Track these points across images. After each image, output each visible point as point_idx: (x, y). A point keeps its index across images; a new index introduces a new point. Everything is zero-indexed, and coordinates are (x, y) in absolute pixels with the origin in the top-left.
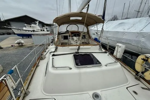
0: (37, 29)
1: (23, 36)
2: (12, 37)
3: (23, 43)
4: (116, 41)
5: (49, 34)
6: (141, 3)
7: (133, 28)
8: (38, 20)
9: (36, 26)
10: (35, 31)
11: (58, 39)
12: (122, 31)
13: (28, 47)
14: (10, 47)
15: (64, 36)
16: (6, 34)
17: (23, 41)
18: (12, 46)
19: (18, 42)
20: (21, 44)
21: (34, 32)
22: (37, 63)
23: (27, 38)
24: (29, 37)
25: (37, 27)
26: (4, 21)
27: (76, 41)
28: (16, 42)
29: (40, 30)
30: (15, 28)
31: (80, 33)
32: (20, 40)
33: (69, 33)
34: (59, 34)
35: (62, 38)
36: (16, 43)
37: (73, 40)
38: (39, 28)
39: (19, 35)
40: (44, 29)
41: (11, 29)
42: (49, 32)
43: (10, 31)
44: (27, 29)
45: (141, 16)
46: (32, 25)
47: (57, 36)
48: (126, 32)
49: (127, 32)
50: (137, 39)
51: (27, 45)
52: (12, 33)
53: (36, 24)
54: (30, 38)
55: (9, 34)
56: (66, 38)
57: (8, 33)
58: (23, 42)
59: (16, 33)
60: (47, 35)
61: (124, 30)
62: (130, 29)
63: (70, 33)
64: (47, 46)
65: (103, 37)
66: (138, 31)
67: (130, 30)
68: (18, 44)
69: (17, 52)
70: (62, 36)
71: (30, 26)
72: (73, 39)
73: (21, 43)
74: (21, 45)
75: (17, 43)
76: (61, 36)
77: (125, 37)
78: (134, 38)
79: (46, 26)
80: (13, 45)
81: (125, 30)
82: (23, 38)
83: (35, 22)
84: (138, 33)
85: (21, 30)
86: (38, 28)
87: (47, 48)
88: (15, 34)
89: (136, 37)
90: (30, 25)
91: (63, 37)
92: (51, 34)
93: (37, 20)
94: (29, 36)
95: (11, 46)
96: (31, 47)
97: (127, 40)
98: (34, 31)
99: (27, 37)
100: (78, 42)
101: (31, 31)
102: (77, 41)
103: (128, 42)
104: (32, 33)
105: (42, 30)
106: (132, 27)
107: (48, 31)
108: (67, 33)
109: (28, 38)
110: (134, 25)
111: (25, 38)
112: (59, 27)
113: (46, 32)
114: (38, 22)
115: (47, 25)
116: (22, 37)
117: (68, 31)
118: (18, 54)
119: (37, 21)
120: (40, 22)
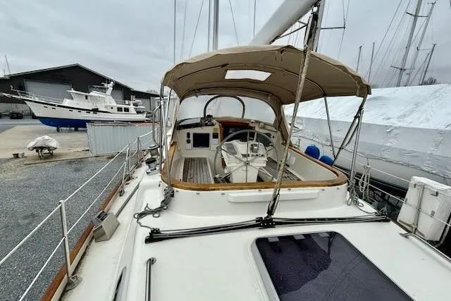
0: (106, 107)
1: (59, 124)
2: (22, 127)
3: (56, 148)
4: (362, 154)
5: (143, 122)
6: (408, 48)
7: (415, 115)
8: (111, 80)
9: (104, 96)
10: (100, 110)
11: (173, 148)
12: (382, 124)
13: (70, 162)
14: (9, 160)
15: (195, 135)
16: (6, 115)
17: (57, 140)
18: (16, 156)
19: (38, 145)
20: (46, 151)
21: (95, 115)
22: (71, 269)
23: (71, 131)
24: (80, 129)
25: (105, 100)
26: (7, 78)
27: (245, 159)
28: (32, 144)
29: (115, 110)
30: (37, 100)
31: (251, 125)
32: (46, 137)
33: (213, 125)
34: (179, 126)
35: (188, 142)
36: (29, 149)
37: (234, 153)
38: (114, 104)
39: (46, 121)
40: (127, 106)
41: (23, 102)
42: (142, 117)
43: (20, 108)
44: (74, 103)
45: (408, 81)
46: (94, 93)
47: (170, 132)
48: (395, 125)
49: (400, 127)
50: (438, 152)
51: (66, 154)
52: (28, 115)
53: (104, 90)
54: (82, 131)
55: (16, 116)
56: (201, 141)
57: (12, 114)
58: (53, 144)
59: (37, 115)
60: (137, 125)
61: (388, 121)
62: (409, 119)
63: (217, 126)
64: (131, 169)
65: (317, 140)
66: (442, 127)
67: (411, 123)
68: (37, 151)
69: (29, 179)
70: (188, 135)
71: (86, 97)
72: (232, 151)
73: (49, 148)
74: (45, 154)
75: (35, 148)
76: (186, 136)
77: (392, 143)
78: (430, 149)
79: (134, 96)
80: (20, 152)
81: (389, 119)
82: (58, 130)
83: (103, 85)
84: (440, 132)
85: (55, 105)
86: (110, 103)
87: (129, 178)
88: (34, 117)
89: (437, 146)
90: (87, 94)
91: (191, 138)
92: (148, 121)
93: (108, 80)
94: (78, 125)
95: (13, 156)
96: (80, 161)
97: (402, 152)
98: (96, 111)
99: (73, 129)
100: (252, 161)
101: (88, 111)
102: (250, 159)
103: (406, 159)
104: (91, 116)
105: (121, 109)
106: (412, 111)
107: (138, 112)
108: (206, 125)
109: (76, 130)
110: (417, 105)
111: (66, 132)
112: (181, 102)
113: (133, 116)
114: (112, 83)
115: (140, 95)
116: (55, 128)
117: (209, 116)
118: (29, 187)
119: (108, 83)
120: (118, 86)
